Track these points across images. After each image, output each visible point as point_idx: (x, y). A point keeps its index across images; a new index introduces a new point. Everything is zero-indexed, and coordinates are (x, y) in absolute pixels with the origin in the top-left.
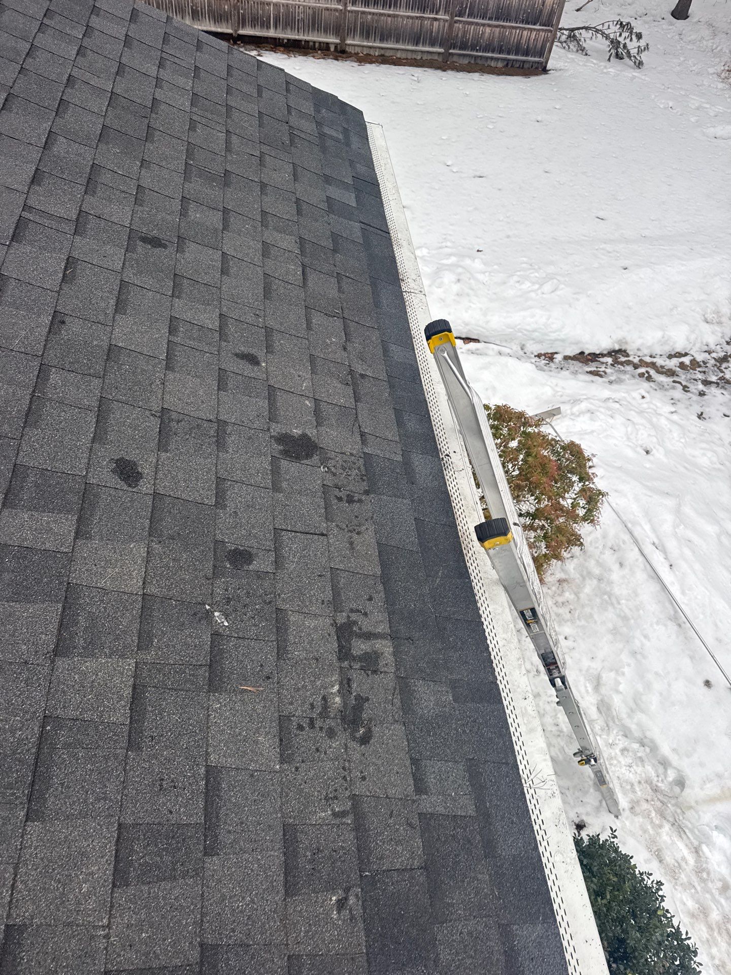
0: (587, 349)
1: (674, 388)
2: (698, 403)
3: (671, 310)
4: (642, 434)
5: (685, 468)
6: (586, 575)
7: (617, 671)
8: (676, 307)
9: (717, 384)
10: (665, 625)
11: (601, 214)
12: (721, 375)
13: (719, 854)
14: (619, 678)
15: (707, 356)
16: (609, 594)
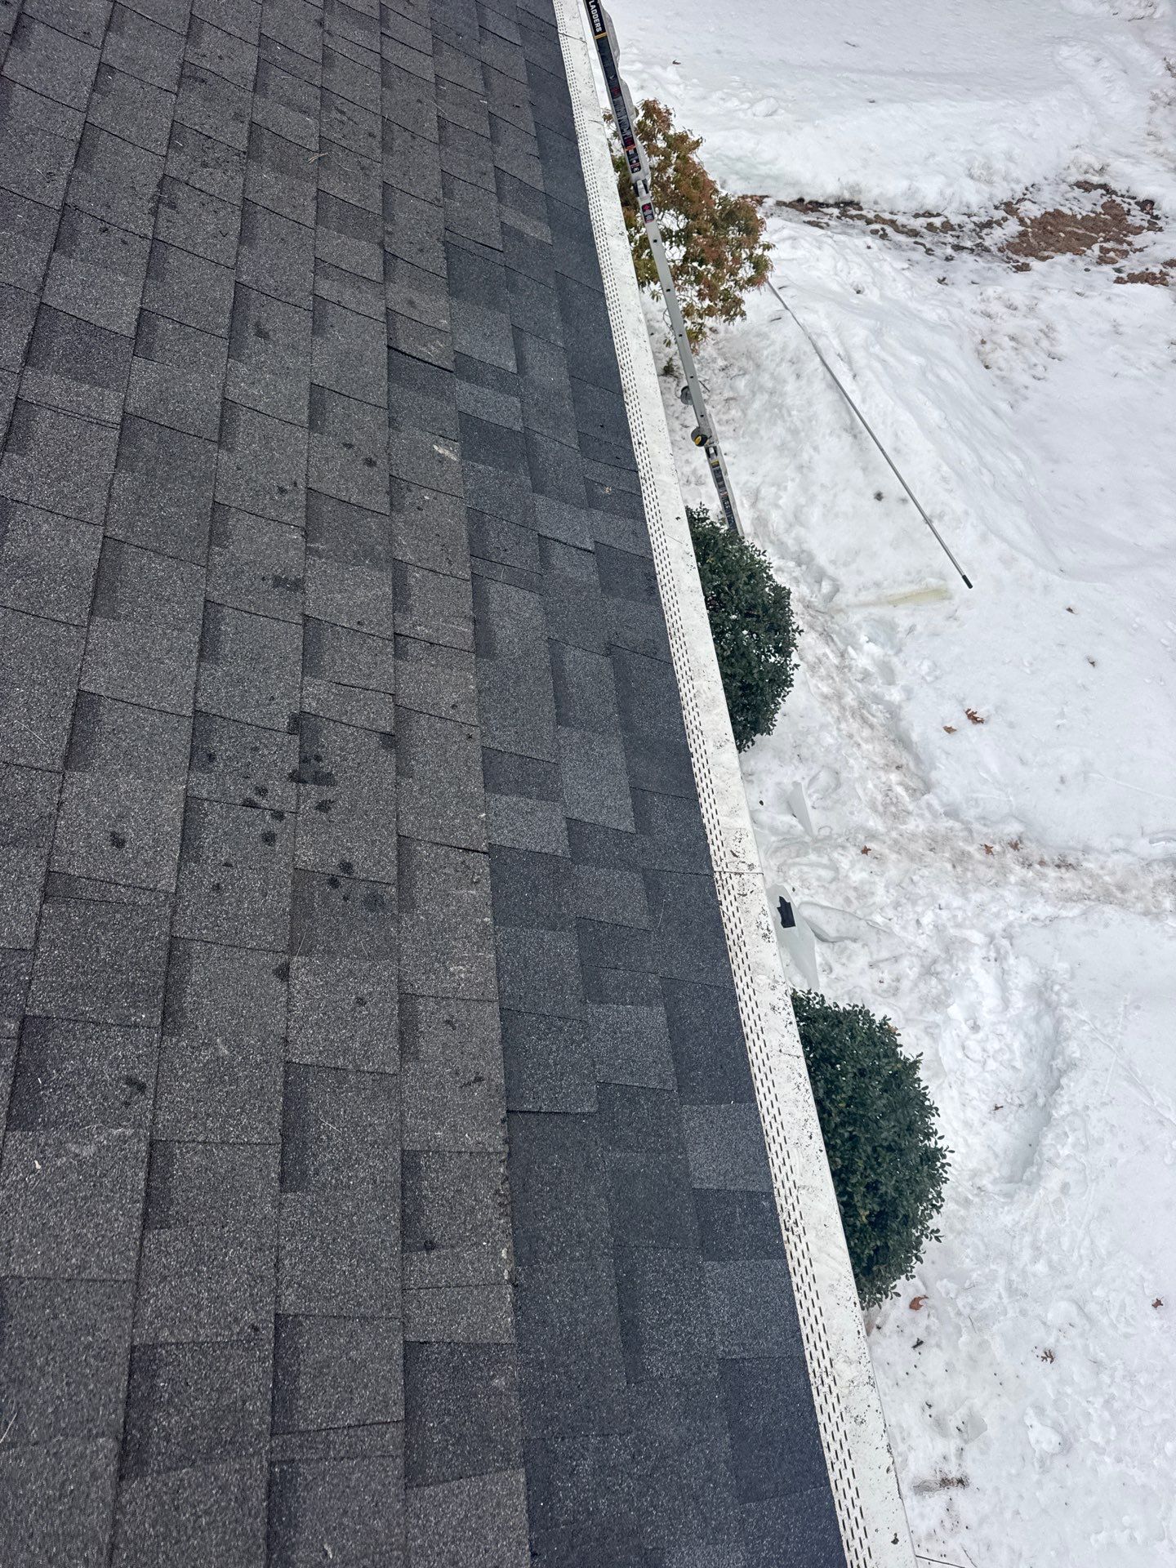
0: (808, 194)
1: (914, 249)
2: (941, 267)
3: (927, 158)
4: (855, 274)
5: (903, 314)
6: (756, 389)
7: (779, 486)
8: (933, 155)
9: (972, 250)
10: (839, 437)
11: (853, 39)
12: (979, 241)
13: (866, 655)
14: (781, 493)
15: (965, 218)
16: (780, 407)
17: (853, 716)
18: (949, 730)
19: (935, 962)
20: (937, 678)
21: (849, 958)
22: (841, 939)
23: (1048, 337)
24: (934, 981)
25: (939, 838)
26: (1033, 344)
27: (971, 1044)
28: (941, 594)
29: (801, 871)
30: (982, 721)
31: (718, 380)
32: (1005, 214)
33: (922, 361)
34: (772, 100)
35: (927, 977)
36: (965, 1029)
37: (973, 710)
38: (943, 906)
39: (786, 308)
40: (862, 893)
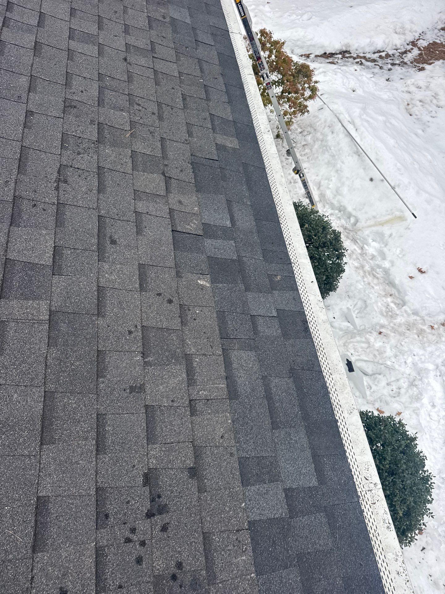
0: (328, 50)
1: (374, 68)
2: (387, 74)
3: (377, 28)
4: (352, 83)
5: (374, 98)
6: (315, 140)
7: (329, 179)
8: (379, 26)
9: (399, 65)
10: (352, 156)
12: (402, 60)
13: (372, 248)
14: (329, 182)
15: (395, 51)
16: (326, 146)
17: (369, 274)
18: (411, 277)
19: (414, 380)
20: (404, 255)
21: (378, 382)
22: (374, 374)
23: (436, 98)
24: (415, 389)
25: (411, 324)
26: (430, 102)
27: (433, 414)
28: (402, 218)
29: (354, 345)
30: (424, 272)
31: (299, 138)
32: (412, 47)
33: (384, 118)
34: (310, 13)
35: (412, 387)
36: (429, 407)
37: (421, 267)
38: (415, 354)
39: (325, 104)
40: (381, 352)
